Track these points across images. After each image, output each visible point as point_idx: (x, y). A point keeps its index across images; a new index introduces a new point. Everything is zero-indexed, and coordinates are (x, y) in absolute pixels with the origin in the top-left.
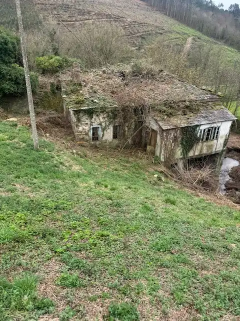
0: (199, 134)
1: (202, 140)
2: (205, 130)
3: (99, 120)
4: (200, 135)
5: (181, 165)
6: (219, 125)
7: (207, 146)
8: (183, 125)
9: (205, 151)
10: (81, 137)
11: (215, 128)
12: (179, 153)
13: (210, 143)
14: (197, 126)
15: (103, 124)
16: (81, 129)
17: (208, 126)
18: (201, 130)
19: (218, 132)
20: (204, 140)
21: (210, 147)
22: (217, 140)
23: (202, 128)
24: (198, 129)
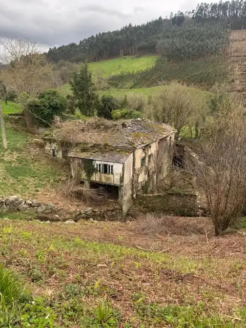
0: (95, 167)
1: (100, 171)
2: (100, 165)
3: (54, 146)
4: (97, 167)
5: (87, 183)
6: (111, 164)
7: (105, 177)
8: (83, 157)
9: (104, 180)
10: (47, 152)
11: (109, 166)
12: (84, 175)
13: (106, 175)
14: (93, 160)
15: (57, 148)
16: (46, 148)
17: (103, 163)
18: (97, 164)
19: (112, 169)
20: (101, 171)
21: (108, 179)
22: (113, 175)
23: (98, 163)
24: (94, 162)
